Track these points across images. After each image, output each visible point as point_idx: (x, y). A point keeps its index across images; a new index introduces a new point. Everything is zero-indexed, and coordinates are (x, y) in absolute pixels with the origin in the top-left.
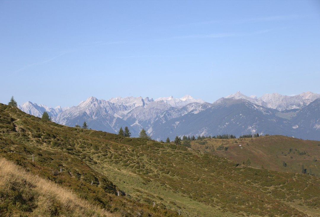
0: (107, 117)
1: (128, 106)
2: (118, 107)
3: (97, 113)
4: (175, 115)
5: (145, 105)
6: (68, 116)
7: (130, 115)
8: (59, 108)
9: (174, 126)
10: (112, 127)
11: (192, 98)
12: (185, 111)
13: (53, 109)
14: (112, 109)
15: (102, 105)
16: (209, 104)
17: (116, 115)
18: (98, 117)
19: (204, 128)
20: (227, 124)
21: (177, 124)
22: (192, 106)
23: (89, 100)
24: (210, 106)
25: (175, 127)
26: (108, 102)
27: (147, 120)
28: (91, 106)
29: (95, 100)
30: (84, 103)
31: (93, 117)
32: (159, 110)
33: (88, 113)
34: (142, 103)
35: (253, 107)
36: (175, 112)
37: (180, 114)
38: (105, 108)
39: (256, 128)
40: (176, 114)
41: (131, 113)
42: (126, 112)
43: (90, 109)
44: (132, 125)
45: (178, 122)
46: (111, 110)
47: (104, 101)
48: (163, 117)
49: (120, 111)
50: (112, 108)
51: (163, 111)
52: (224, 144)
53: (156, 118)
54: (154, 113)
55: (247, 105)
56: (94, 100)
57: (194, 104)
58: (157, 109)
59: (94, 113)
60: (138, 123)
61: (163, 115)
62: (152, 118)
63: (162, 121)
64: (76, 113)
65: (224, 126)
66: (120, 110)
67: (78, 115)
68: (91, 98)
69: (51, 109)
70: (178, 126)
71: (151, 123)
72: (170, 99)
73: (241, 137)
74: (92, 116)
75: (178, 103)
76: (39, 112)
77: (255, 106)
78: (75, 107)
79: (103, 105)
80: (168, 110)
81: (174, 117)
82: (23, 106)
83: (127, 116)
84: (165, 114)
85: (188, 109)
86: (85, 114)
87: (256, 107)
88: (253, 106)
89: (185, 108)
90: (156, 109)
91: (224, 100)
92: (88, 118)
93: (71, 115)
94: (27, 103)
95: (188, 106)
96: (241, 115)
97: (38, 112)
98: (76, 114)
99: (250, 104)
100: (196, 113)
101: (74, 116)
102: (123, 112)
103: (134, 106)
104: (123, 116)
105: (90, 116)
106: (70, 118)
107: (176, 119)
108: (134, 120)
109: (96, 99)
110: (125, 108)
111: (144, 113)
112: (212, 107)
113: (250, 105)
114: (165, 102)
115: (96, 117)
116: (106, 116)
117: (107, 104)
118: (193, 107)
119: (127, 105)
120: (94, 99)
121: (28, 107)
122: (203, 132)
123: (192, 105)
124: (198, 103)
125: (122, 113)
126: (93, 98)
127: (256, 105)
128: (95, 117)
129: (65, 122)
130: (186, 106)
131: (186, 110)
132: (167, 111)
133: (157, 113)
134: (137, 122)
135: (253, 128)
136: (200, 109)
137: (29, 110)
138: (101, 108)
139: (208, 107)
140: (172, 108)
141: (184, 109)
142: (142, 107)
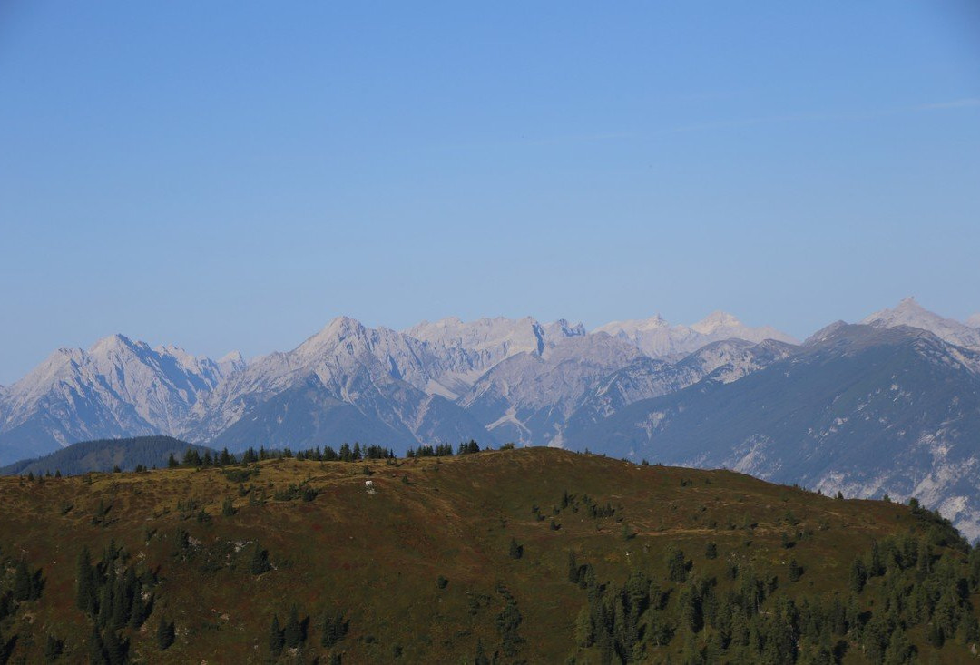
0: (397, 395)
1: (480, 353)
2: (444, 356)
3: (358, 377)
4: (653, 388)
5: (546, 349)
6: (252, 390)
7: (487, 385)
8: (236, 358)
9: (645, 430)
10: (413, 431)
11: (737, 323)
12: (694, 373)
13: (211, 364)
14: (419, 363)
15: (379, 351)
16: (783, 345)
17: (433, 388)
18: (362, 392)
19: (752, 439)
20: (840, 422)
21: (656, 423)
22: (722, 355)
23: (330, 331)
24: (785, 355)
25: (650, 435)
26: (404, 336)
27: (549, 407)
28: (337, 352)
29: (353, 331)
30: (315, 341)
31: (344, 392)
32: (595, 366)
33: (324, 376)
34: (535, 341)
35: (946, 359)
36: (653, 376)
37: (673, 385)
38: (392, 360)
39: (949, 438)
40: (656, 384)
41: (492, 377)
42: (471, 377)
43: (332, 362)
44: (491, 427)
45: (660, 416)
46: (416, 367)
47: (390, 335)
48: (605, 395)
49: (449, 370)
50: (417, 360)
51: (611, 372)
52: (315, 479)
53: (580, 401)
54: (576, 380)
55: (922, 349)
56: (350, 328)
57: (726, 347)
58: (586, 364)
59: (345, 377)
60: (516, 416)
61: (606, 389)
62: (567, 399)
63: (602, 410)
64: (284, 379)
65: (827, 430)
66: (451, 366)
67: (289, 386)
68: (338, 323)
69: (203, 362)
70: (658, 428)
71: (564, 417)
72: (652, 326)
73: (411, 454)
74: (338, 391)
75: (682, 342)
76: (153, 373)
77: (955, 352)
78: (280, 355)
79: (386, 348)
80: (625, 369)
81: (648, 396)
82: (95, 352)
83: (475, 390)
84: (614, 383)
85: (704, 364)
86: (311, 381)
87: (961, 358)
88: (945, 353)
89: (691, 361)
90: (582, 364)
91: (844, 329)
92: (322, 396)
93: (263, 385)
94: (111, 342)
95: (705, 355)
96: (895, 387)
97: (150, 373)
98: (281, 382)
99: (935, 345)
100: (729, 378)
101: (274, 390)
102: (462, 376)
103: (505, 352)
104: (462, 389)
105: (332, 388)
106: (257, 399)
107: (654, 405)
108: (502, 405)
109: (359, 326)
110: (471, 361)
111: (538, 380)
112: (793, 357)
113: (935, 349)
114: (632, 337)
115: (355, 395)
116: (393, 389)
117: (402, 346)
118: (724, 358)
119: (476, 348)
120: (351, 324)
121: (113, 354)
122: (749, 452)
123: (720, 351)
124: (746, 343)
125: (458, 380)
126: (346, 323)
127: (960, 350)
128: (350, 392)
129: (240, 411)
130: (698, 353)
131: (698, 370)
132: (622, 374)
133: (588, 380)
134: (510, 416)
135: (938, 439)
136: (747, 364)
137: (117, 368)
138: (373, 359)
139: (777, 358)
140: (645, 362)
141: (689, 366)
142: (532, 358)
